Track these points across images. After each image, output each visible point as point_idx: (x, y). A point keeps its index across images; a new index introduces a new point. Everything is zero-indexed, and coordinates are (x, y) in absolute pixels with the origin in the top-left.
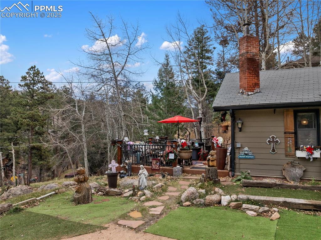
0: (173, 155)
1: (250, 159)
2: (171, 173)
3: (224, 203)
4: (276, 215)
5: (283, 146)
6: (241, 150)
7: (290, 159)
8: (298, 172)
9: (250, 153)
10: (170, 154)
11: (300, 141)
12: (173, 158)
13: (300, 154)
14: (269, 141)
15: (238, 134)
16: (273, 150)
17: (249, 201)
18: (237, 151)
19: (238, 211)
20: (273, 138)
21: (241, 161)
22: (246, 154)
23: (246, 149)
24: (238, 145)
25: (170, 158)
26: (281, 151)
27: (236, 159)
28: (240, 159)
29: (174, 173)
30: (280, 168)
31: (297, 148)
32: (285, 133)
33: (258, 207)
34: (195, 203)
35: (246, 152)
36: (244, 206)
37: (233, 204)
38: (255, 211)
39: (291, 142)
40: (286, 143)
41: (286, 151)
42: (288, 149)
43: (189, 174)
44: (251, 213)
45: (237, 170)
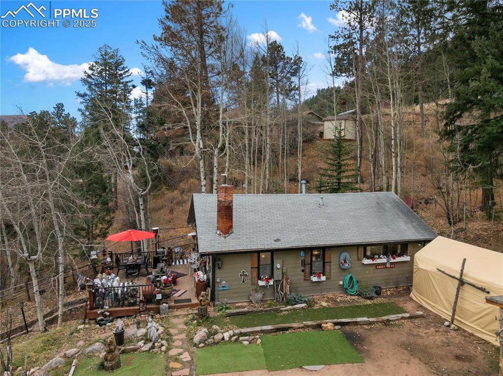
0: (160, 295)
1: (226, 289)
2: (158, 311)
3: (227, 338)
4: (259, 341)
5: (250, 277)
6: (219, 284)
7: (254, 287)
8: (259, 295)
9: (227, 285)
10: (157, 295)
11: (261, 273)
12: (160, 298)
13: (261, 283)
14: (241, 275)
15: (217, 271)
16: (243, 282)
17: (242, 334)
18: (216, 285)
19: (237, 343)
20: (243, 272)
21: (220, 292)
22: (224, 287)
23: (224, 282)
24: (218, 280)
25: (157, 298)
26: (248, 281)
27: (216, 291)
28: (220, 290)
29: (161, 312)
30: (247, 294)
31: (259, 279)
32: (252, 268)
33: (248, 337)
34: (207, 343)
35: (224, 285)
36: (241, 338)
37: (234, 338)
38: (247, 341)
39: (255, 274)
40: (252, 275)
41: (252, 281)
42: (253, 280)
43: (174, 309)
44: (246, 343)
45: (216, 300)
